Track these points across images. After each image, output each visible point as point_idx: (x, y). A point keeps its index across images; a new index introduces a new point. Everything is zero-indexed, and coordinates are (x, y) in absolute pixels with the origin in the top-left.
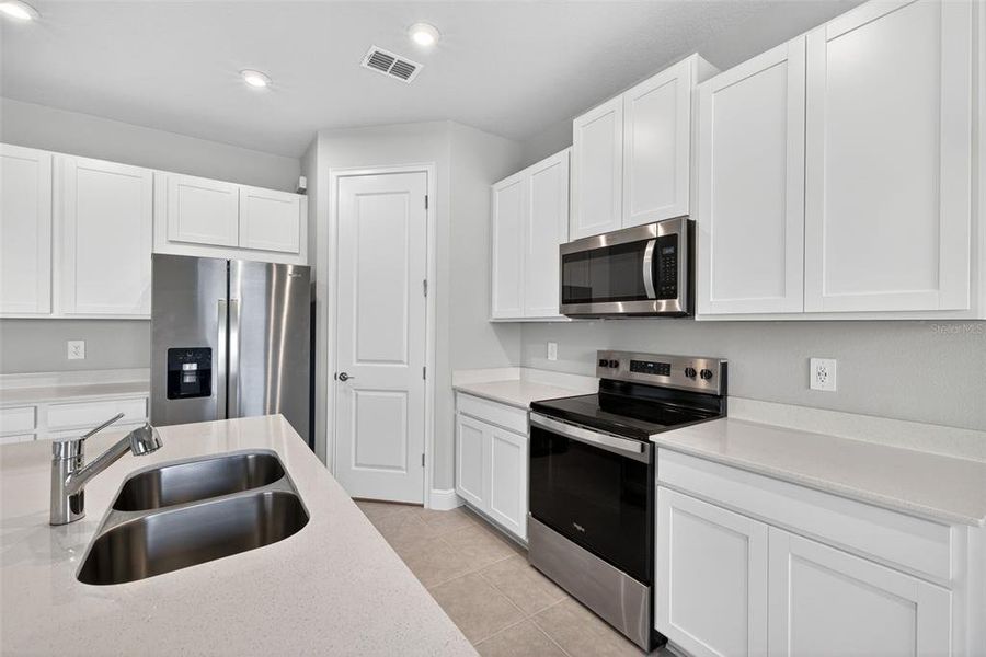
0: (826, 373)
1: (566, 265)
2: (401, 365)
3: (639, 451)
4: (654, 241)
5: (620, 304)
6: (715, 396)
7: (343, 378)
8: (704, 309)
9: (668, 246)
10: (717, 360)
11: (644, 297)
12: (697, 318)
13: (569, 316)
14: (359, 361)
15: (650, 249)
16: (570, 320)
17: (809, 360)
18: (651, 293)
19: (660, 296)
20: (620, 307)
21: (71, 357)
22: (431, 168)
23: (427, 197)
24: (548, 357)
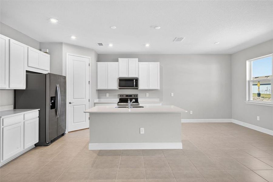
1: (120, 81)
2: (84, 99)
7: (70, 103)
12: (139, 89)
13: (119, 89)
14: (74, 99)
15: (134, 80)
17: (146, 94)
18: (134, 86)
22: (90, 58)
23: (89, 64)
24: (106, 96)
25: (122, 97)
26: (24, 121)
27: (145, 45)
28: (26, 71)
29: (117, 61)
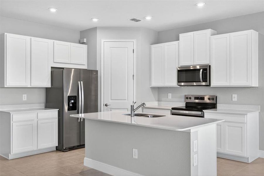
0: (235, 97)
1: (179, 72)
2: (126, 101)
3: (201, 114)
4: (202, 69)
5: (195, 83)
6: (215, 104)
7: (106, 105)
8: (212, 85)
9: (205, 71)
10: (215, 96)
11: (200, 82)
12: (211, 86)
13: (179, 86)
14: (112, 100)
15: (201, 70)
16: (179, 87)
17: (232, 95)
18: (201, 80)
19: (203, 81)
20: (195, 84)
21: (24, 100)
22: (135, 41)
23: (133, 50)
24: (168, 97)
25: (189, 101)
26: (38, 120)
27: (196, 5)
28: (51, 67)
29: (178, 39)
